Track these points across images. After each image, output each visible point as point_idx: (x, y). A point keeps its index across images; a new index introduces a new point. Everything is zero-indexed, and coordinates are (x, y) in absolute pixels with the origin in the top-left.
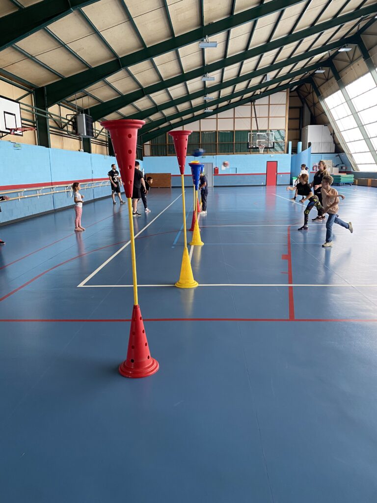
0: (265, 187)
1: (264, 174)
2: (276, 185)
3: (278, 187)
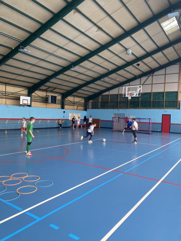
0: (160, 133)
1: (160, 123)
2: (170, 132)
3: (171, 134)
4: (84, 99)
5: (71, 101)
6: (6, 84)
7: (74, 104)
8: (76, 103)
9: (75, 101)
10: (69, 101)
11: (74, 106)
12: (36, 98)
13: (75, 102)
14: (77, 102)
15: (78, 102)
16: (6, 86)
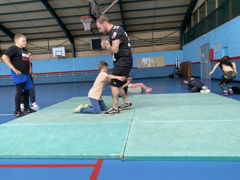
4: (179, 31)
5: (144, 40)
6: (48, 39)
7: (153, 42)
8: (159, 40)
9: (154, 38)
10: (142, 40)
11: (153, 45)
12: (84, 47)
13: (154, 40)
14: (161, 38)
15: (164, 38)
16: (48, 41)
